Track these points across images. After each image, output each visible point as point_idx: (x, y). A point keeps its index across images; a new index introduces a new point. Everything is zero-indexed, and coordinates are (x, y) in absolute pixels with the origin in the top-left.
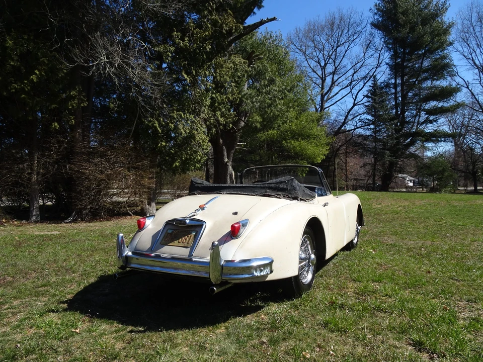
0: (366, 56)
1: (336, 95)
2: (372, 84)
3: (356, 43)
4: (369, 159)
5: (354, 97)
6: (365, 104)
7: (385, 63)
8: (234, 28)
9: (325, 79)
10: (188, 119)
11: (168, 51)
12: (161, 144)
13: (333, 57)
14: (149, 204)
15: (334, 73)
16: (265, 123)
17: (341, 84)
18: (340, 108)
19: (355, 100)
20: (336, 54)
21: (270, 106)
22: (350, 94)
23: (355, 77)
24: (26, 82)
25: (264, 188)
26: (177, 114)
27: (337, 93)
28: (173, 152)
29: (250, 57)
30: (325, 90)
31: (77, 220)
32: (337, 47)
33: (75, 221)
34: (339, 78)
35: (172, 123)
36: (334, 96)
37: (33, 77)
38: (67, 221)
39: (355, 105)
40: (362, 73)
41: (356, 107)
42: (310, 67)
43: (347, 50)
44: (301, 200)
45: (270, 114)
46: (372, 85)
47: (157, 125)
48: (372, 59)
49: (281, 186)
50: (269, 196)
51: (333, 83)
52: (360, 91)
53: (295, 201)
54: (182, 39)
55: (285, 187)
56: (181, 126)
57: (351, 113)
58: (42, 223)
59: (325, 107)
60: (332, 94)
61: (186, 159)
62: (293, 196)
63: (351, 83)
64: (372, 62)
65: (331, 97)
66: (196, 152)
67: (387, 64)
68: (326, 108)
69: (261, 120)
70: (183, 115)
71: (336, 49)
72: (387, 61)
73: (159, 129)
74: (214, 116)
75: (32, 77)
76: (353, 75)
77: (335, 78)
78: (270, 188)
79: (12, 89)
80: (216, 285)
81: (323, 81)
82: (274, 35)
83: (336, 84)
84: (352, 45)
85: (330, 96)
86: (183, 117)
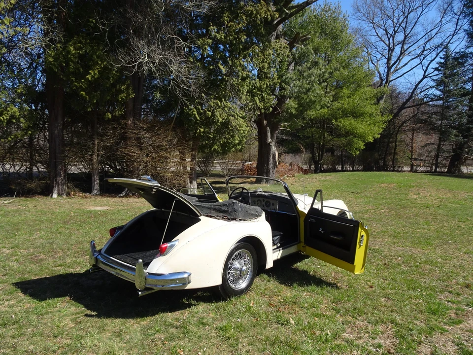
0: (444, 22)
1: (404, 66)
2: (443, 55)
3: (431, 8)
4: (434, 138)
5: (425, 68)
6: (433, 78)
7: (463, 30)
8: (269, 17)
9: (394, 49)
10: (225, 106)
11: (205, 44)
12: (200, 130)
13: (403, 25)
14: (191, 182)
15: (403, 43)
16: (301, 108)
17: (413, 53)
18: (407, 81)
19: (425, 72)
20: (407, 21)
21: (308, 90)
22: (420, 65)
23: (428, 46)
24: (83, 80)
25: (209, 208)
26: (214, 103)
27: (406, 64)
28: (212, 137)
29: (294, 39)
30: (392, 62)
31: (129, 195)
32: (408, 14)
33: (127, 196)
34: (410, 47)
35: (209, 111)
36: (402, 67)
37: (89, 77)
38: (122, 195)
39: (425, 77)
40: (436, 41)
41: (425, 81)
42: (378, 35)
43: (420, 16)
44: (240, 220)
45: (307, 99)
46: (443, 57)
47: (196, 113)
48: (451, 24)
49: (223, 208)
50: (211, 217)
51: (402, 53)
52: (431, 61)
53: (233, 222)
54: (218, 32)
55: (226, 209)
56: (218, 114)
57: (420, 86)
58: (102, 196)
59: (391, 79)
60: (401, 64)
61: (224, 142)
62: (232, 217)
63: (423, 52)
64: (450, 28)
65: (400, 69)
66: (233, 136)
67: (465, 30)
68: (392, 81)
69: (296, 106)
70: (219, 102)
71: (407, 16)
72: (466, 28)
73: (197, 116)
74: (253, 100)
75: (87, 77)
76: (426, 43)
77: (405, 47)
78: (214, 209)
79: (73, 87)
80: (140, 291)
81: (391, 50)
82: (333, 7)
83: (406, 53)
84: (426, 10)
85: (398, 67)
86: (220, 105)
